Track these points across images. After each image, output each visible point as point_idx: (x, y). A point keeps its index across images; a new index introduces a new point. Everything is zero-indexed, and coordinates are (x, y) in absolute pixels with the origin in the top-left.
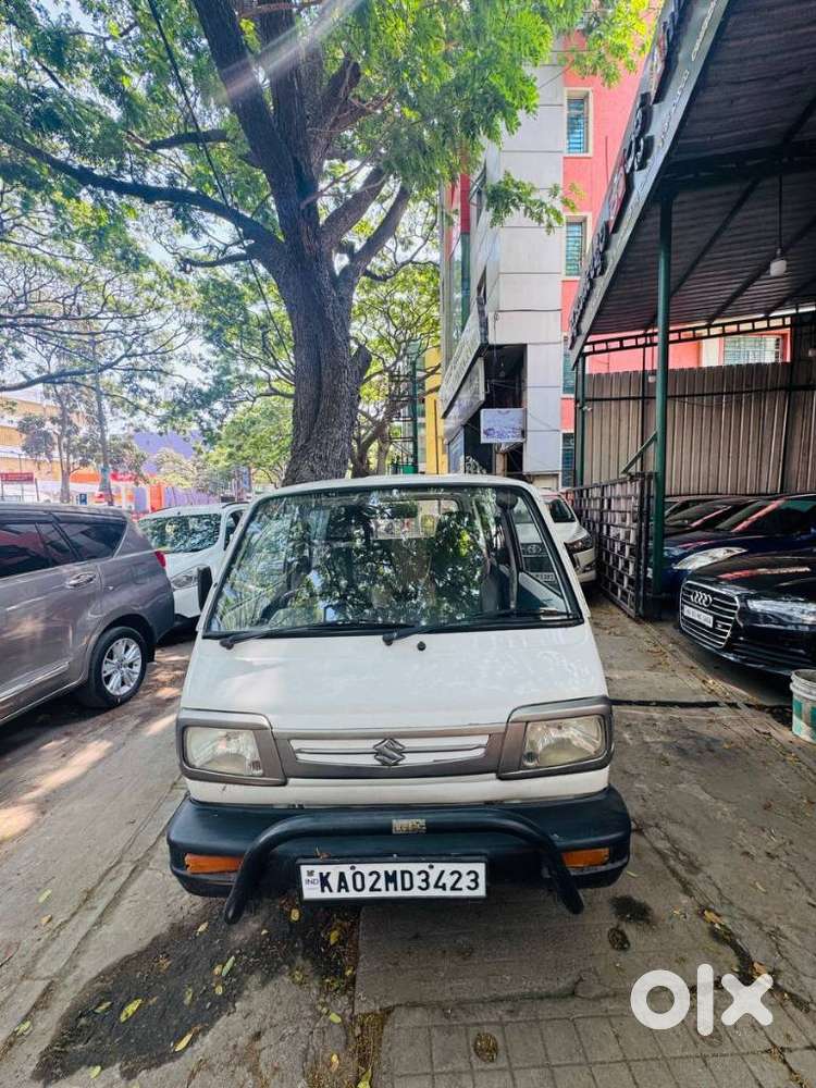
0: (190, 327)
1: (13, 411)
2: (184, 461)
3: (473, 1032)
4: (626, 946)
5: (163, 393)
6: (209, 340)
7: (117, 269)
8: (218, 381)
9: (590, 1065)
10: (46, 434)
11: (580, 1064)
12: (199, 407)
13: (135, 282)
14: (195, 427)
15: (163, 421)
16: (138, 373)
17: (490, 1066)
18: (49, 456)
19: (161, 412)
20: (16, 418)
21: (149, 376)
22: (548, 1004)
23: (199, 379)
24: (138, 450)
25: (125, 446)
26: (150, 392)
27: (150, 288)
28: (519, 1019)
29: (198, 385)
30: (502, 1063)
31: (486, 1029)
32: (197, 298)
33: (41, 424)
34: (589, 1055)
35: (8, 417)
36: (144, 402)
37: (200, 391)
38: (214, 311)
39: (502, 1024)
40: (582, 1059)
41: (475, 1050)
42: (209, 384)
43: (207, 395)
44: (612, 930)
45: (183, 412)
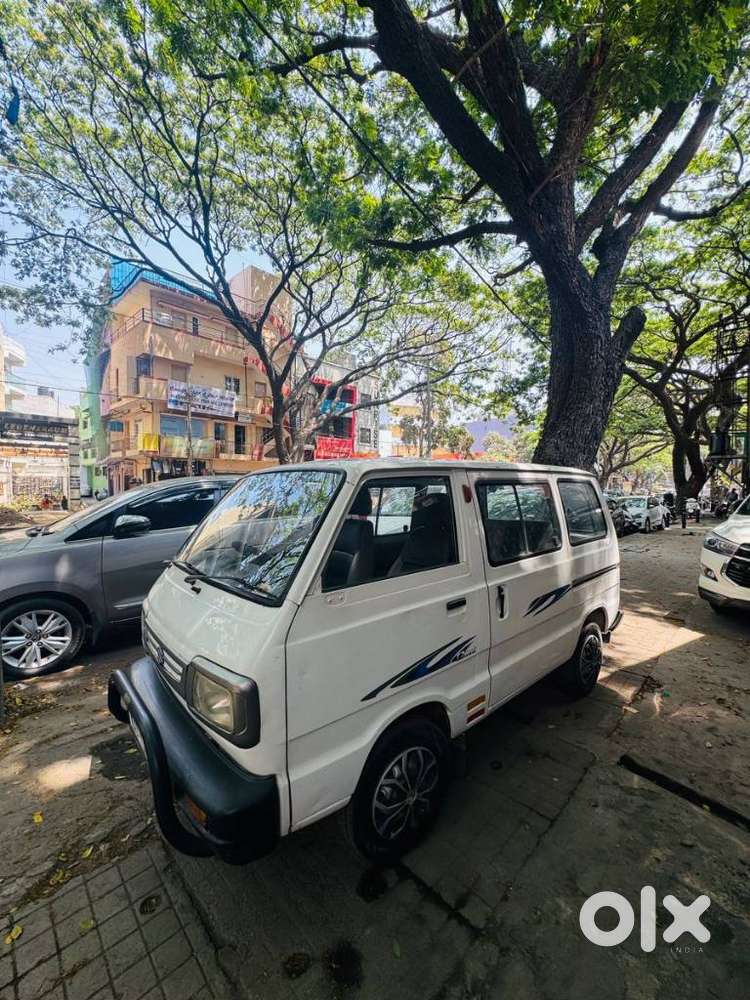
0: (509, 328)
1: (397, 414)
2: (507, 442)
3: (160, 891)
4: (294, 975)
5: (490, 387)
6: (525, 335)
7: (458, 299)
8: (533, 369)
9: (159, 983)
10: (414, 428)
11: (157, 976)
12: (515, 394)
13: (472, 304)
14: (512, 412)
15: (487, 408)
16: (472, 375)
17: (138, 914)
18: (415, 443)
19: (487, 402)
20: (399, 419)
21: (479, 376)
22: (200, 930)
23: (517, 370)
24: (469, 435)
25: (460, 432)
26: (479, 388)
27: (481, 305)
28: (180, 915)
29: (515, 375)
30: (142, 919)
31: (164, 898)
32: (514, 302)
33: (412, 421)
34: (167, 980)
35: (394, 418)
36: (474, 396)
37: (517, 380)
38: (530, 309)
39: (171, 906)
40: (161, 977)
41: (147, 899)
42: (525, 373)
43: (523, 383)
44: (307, 955)
45: (503, 400)
